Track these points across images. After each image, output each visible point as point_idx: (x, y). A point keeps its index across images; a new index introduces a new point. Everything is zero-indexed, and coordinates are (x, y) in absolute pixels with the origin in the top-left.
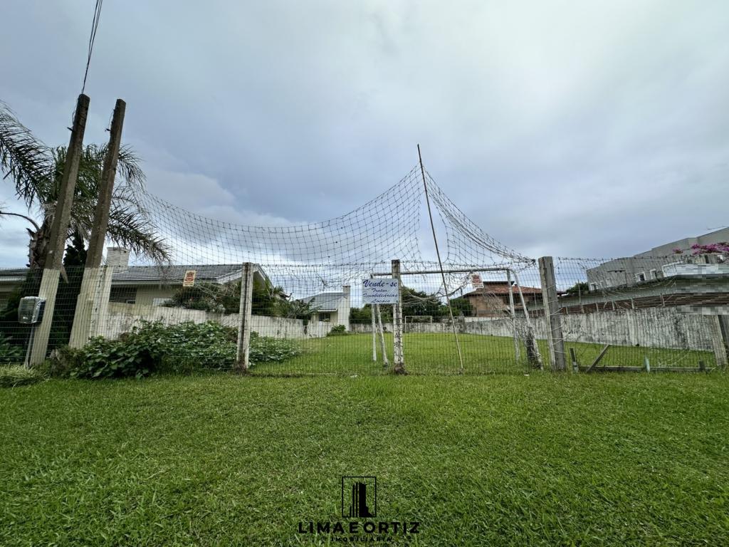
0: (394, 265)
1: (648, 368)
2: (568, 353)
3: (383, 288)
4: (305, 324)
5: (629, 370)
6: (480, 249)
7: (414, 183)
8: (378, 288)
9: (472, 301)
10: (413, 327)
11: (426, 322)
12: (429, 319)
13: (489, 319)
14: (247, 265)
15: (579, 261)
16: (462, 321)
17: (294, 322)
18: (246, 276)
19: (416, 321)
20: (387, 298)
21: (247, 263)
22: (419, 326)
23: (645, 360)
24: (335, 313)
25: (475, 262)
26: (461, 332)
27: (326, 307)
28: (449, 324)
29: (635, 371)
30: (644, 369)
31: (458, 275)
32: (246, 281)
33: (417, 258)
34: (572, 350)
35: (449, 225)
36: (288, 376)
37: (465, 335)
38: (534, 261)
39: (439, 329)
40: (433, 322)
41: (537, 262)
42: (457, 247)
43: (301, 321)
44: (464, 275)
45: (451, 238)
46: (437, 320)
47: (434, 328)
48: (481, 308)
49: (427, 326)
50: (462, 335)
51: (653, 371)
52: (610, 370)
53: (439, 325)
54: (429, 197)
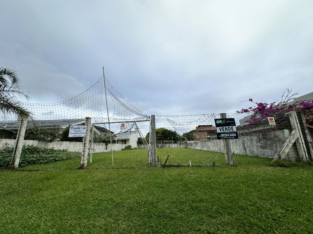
1: (190, 165)
3: (79, 130)
4: (106, 145)
5: (182, 166)
8: (77, 130)
9: (194, 134)
10: (165, 145)
11: (170, 143)
12: (172, 142)
15: (166, 117)
16: (186, 143)
19: (166, 143)
20: (81, 135)
22: (167, 145)
24: (128, 140)
26: (186, 147)
27: (124, 137)
28: (180, 144)
29: (185, 166)
34: (158, 157)
35: (115, 102)
37: (187, 149)
38: (149, 117)
39: (176, 146)
40: (173, 143)
42: (118, 111)
43: (104, 144)
46: (175, 143)
47: (174, 146)
48: (198, 137)
49: (171, 145)
50: (186, 149)
51: (192, 166)
52: (174, 166)
53: (176, 144)
54: (106, 90)
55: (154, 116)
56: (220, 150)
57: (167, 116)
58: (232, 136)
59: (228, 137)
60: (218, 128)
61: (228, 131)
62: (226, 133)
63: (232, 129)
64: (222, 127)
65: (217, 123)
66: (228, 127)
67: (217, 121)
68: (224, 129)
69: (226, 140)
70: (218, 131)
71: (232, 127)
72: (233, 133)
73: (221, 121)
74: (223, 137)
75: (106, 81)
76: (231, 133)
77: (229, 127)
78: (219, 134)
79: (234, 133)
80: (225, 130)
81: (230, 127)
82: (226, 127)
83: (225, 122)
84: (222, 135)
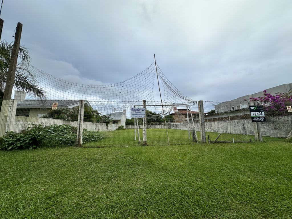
0: (144, 102)
2: (207, 137)
3: (139, 112)
5: (227, 142)
6: (177, 97)
7: (152, 69)
8: (137, 111)
9: (173, 116)
10: (151, 126)
12: (157, 123)
13: (180, 123)
14: (81, 101)
16: (169, 124)
17: (102, 125)
18: (81, 105)
19: (152, 124)
20: (141, 116)
21: (82, 100)
22: (153, 126)
23: (232, 139)
24: (120, 121)
25: (175, 102)
27: (116, 118)
28: (165, 125)
29: (229, 143)
30: (232, 142)
31: (168, 107)
32: (81, 107)
33: (153, 99)
34: (208, 135)
35: (165, 87)
36: (99, 147)
38: (196, 102)
41: (197, 103)
42: (168, 96)
43: (105, 124)
44: (170, 107)
45: (166, 92)
47: (159, 127)
48: (177, 119)
49: (156, 126)
50: (169, 129)
51: (235, 142)
52: (221, 142)
53: (161, 125)
55: (202, 101)
59: (259, 120)
60: (252, 113)
62: (257, 117)
64: (255, 112)
65: (251, 109)
70: (252, 116)
71: (261, 113)
73: (254, 108)
74: (255, 120)
79: (263, 117)
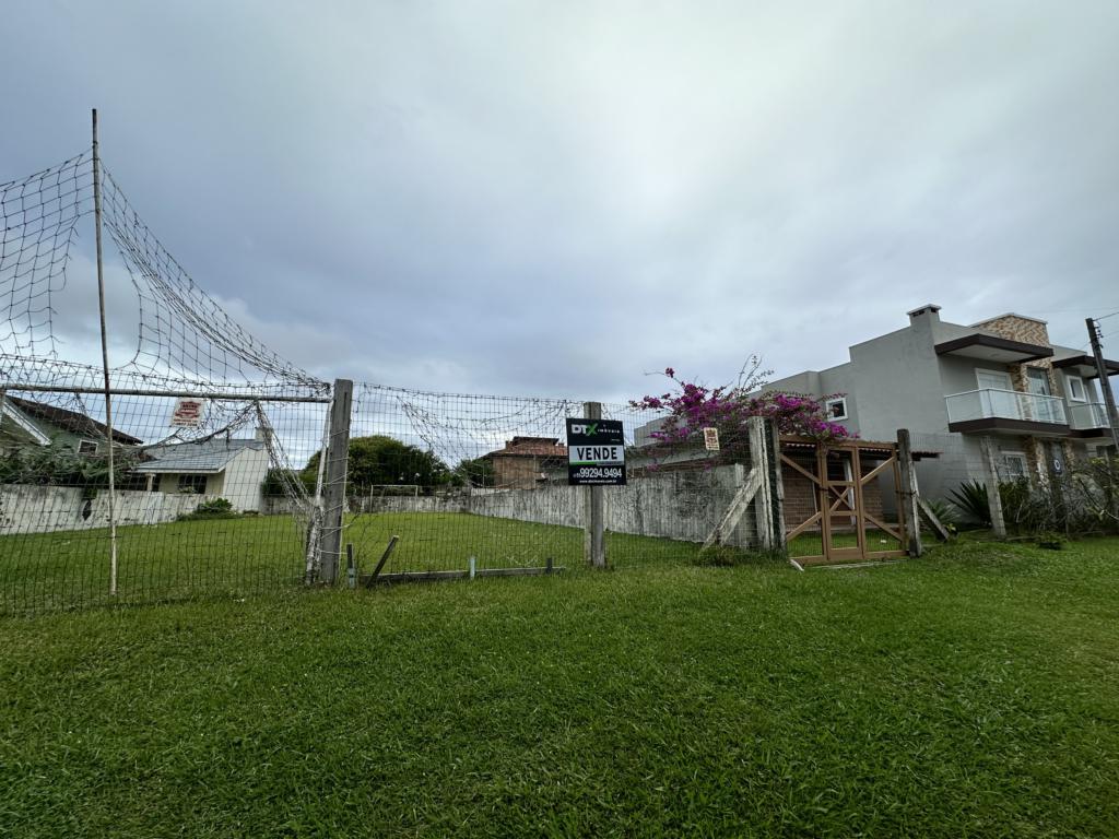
1: (473, 573)
4: (87, 496)
5: (443, 578)
9: (497, 465)
10: (384, 502)
11: (408, 495)
12: (413, 490)
16: (466, 495)
22: (395, 502)
24: (219, 477)
26: (463, 511)
28: (446, 499)
29: (454, 577)
30: (467, 575)
34: (349, 547)
37: (468, 517)
38: (328, 386)
39: (428, 506)
40: (420, 495)
41: (332, 389)
46: (427, 493)
47: (420, 504)
48: (507, 474)
49: (409, 502)
51: (479, 576)
53: (429, 500)
54: (103, 229)
55: (350, 384)
56: (573, 521)
57: (404, 390)
58: (610, 478)
59: (599, 478)
60: (573, 449)
61: (602, 460)
62: (594, 466)
63: (613, 453)
64: (585, 447)
65: (574, 431)
66: (602, 447)
67: (574, 426)
68: (592, 452)
69: (594, 488)
70: (574, 459)
71: (613, 449)
72: (613, 467)
73: (584, 427)
74: (585, 478)
75: (108, 183)
76: (609, 468)
77: (604, 449)
78: (576, 468)
79: (618, 468)
80: (592, 456)
81: (609, 447)
82: (597, 447)
83: (596, 430)
84: (584, 472)
